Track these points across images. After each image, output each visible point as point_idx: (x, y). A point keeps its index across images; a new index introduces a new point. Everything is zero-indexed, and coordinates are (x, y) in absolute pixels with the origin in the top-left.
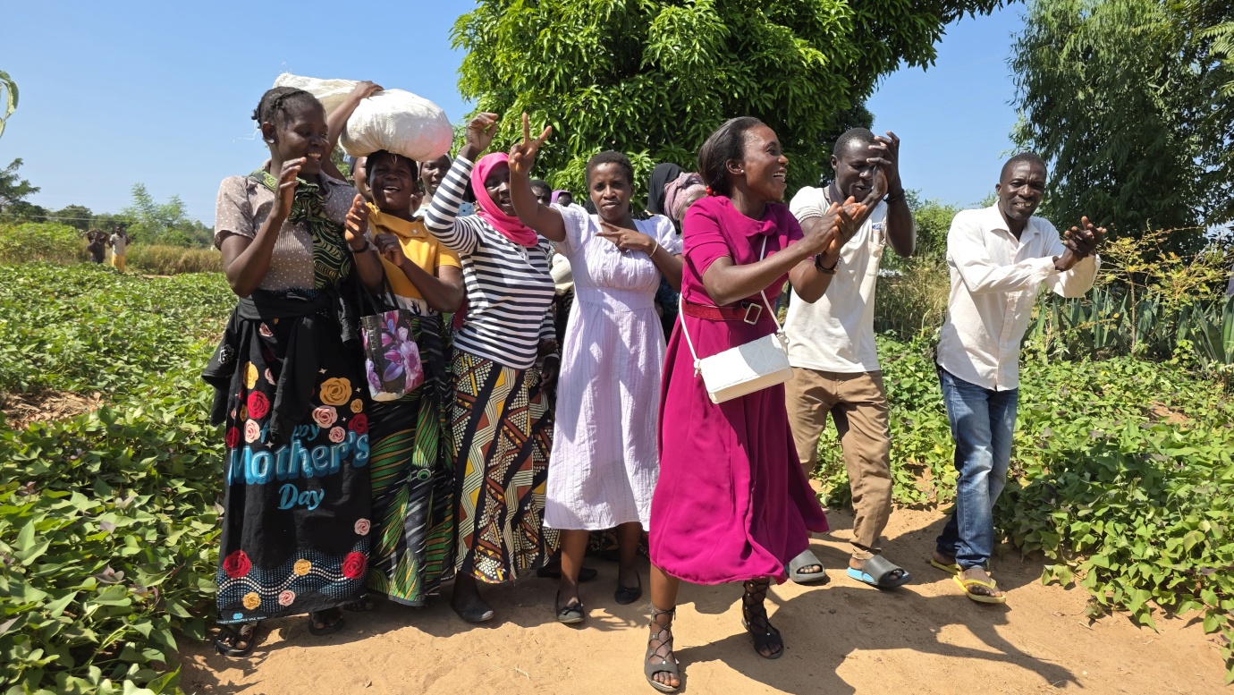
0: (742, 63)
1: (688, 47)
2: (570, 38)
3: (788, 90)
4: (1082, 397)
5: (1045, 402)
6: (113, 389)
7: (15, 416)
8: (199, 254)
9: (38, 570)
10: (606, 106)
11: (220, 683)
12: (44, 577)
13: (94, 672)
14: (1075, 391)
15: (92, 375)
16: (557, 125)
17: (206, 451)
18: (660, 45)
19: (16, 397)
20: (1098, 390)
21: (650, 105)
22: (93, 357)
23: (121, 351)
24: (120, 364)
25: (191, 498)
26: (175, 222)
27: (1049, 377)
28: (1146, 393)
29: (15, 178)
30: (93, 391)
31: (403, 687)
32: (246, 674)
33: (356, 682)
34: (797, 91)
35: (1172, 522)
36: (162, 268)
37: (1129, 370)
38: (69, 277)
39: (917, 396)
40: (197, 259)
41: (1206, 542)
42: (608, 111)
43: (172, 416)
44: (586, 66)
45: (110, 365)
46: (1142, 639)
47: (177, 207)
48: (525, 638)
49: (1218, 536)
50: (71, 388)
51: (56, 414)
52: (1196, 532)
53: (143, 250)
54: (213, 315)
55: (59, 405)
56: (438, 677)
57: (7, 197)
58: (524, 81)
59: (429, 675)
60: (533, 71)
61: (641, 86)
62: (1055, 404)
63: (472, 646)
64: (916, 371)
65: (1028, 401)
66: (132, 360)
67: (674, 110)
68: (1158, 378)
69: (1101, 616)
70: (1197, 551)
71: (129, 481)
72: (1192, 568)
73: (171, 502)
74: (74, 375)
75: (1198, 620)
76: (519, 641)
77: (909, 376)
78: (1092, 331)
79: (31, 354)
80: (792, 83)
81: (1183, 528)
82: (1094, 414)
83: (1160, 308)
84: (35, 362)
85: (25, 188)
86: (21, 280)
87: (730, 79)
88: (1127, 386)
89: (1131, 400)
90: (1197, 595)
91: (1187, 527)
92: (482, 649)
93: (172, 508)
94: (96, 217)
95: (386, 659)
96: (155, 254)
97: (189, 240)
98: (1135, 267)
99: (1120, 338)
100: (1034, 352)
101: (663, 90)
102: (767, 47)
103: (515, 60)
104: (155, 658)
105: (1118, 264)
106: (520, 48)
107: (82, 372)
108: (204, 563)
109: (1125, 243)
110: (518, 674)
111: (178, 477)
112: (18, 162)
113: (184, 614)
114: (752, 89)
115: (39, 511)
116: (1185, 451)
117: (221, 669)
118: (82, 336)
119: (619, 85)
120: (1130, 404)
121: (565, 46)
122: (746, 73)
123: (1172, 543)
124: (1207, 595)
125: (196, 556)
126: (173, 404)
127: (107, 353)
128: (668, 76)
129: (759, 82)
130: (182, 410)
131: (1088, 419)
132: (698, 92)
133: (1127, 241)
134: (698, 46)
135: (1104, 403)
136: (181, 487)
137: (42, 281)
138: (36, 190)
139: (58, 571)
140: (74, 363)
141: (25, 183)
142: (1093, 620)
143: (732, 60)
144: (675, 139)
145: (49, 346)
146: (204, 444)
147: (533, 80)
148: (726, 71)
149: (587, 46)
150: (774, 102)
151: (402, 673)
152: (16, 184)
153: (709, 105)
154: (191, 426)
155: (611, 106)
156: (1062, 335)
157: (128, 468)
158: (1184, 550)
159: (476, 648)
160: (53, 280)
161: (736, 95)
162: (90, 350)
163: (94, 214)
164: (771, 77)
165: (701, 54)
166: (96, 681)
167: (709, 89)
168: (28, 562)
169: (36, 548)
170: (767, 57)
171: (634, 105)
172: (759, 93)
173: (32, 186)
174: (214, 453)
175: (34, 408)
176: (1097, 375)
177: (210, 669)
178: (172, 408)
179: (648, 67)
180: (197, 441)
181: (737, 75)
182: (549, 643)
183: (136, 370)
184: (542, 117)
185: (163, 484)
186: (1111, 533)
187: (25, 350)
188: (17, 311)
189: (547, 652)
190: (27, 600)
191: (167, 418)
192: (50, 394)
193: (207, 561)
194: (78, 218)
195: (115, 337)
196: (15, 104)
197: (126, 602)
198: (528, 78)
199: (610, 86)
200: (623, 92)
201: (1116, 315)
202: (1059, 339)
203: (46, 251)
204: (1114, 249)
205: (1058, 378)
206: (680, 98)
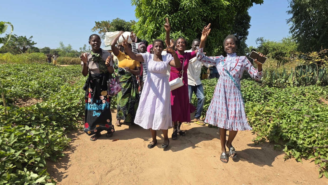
0: (207, 6)
1: (191, 3)
2: (161, 2)
3: (219, 14)
4: (299, 97)
5: (288, 98)
6: (45, 97)
7: (20, 105)
8: (75, 59)
9: (14, 145)
10: (170, 19)
11: (59, 172)
12: (16, 146)
13: (25, 169)
14: (297, 95)
15: (40, 93)
16: (158, 25)
17: (62, 114)
18: (184, 3)
19: (21, 100)
20: (304, 95)
21: (182, 19)
22: (41, 89)
23: (48, 87)
24: (47, 90)
25: (57, 126)
26: (70, 51)
27: (290, 91)
28: (319, 95)
29: (31, 41)
30: (40, 98)
31: (101, 174)
32: (65, 170)
33: (91, 172)
34: (222, 14)
35: (309, 134)
36: (66, 63)
37: (314, 89)
38: (41, 67)
39: (251, 97)
40: (75, 60)
41: (317, 140)
42: (171, 21)
43: (54, 105)
44: (165, 9)
45: (45, 91)
46: (298, 165)
47: (70, 46)
48: (134, 162)
49: (320, 138)
50: (35, 97)
51: (30, 104)
52: (314, 137)
53: (62, 58)
54: (75, 76)
55: (31, 101)
56: (111, 171)
57: (29, 46)
58: (149, 14)
59: (108, 171)
60: (151, 11)
61: (179, 14)
62: (291, 99)
63: (121, 164)
64: (251, 90)
65: (283, 98)
66: (51, 89)
67: (188, 20)
68: (323, 91)
69: (288, 159)
70: (314, 142)
71: (42, 122)
72: (313, 147)
73: (52, 127)
74: (36, 94)
75: (314, 161)
76: (133, 163)
77: (249, 92)
78: (306, 78)
79: (26, 89)
80: (220, 12)
81: (311, 136)
82: (302, 102)
83: (325, 71)
84: (27, 90)
85: (33, 43)
86: (29, 68)
87: (203, 11)
88: (313, 93)
89: (314, 97)
90: (313, 154)
91: (312, 136)
92: (123, 164)
93: (52, 128)
94: (51, 50)
95: (99, 167)
96: (65, 59)
97: (74, 55)
98: (318, 60)
99: (314, 80)
100: (289, 84)
101: (185, 15)
102: (213, 2)
103: (147, 8)
104: (42, 166)
105: (312, 59)
106: (148, 5)
107: (38, 93)
108: (58, 142)
109: (314, 53)
110: (130, 171)
111: (54, 121)
112: (32, 37)
113: (48, 156)
114: (209, 13)
115: (17, 130)
116: (320, 113)
117: (59, 168)
118: (39, 84)
119: (174, 14)
120: (313, 98)
121: (159, 4)
122: (208, 9)
123: (307, 140)
124: (316, 154)
125: (56, 140)
126: (55, 102)
127: (45, 88)
128: (187, 11)
129: (211, 11)
130: (57, 103)
131: (300, 103)
132: (195, 15)
133: (315, 53)
134: (194, 3)
135: (305, 98)
136: (54, 123)
137: (34, 68)
138: (36, 43)
139: (20, 145)
140: (36, 91)
141: (33, 42)
142: (285, 160)
143: (204, 6)
144: (189, 28)
145: (30, 87)
146: (62, 112)
147: (151, 14)
148: (202, 9)
149: (165, 4)
150: (216, 17)
151: (102, 170)
152: (31, 42)
153: (198, 18)
154: (59, 107)
155: (172, 20)
156: (297, 79)
157: (42, 119)
158: (311, 142)
159: (122, 164)
160: (37, 68)
161: (205, 15)
162: (40, 87)
163: (51, 49)
164: (215, 10)
165: (195, 5)
166: (26, 171)
167: (198, 14)
168: (12, 143)
169: (14, 140)
170: (213, 5)
171: (177, 19)
172: (212, 14)
173: (35, 42)
174: (64, 114)
175: (25, 102)
176: (305, 90)
177: (57, 168)
178: (55, 103)
179: (181, 9)
180: (60, 111)
181: (205, 10)
182: (140, 163)
183: (51, 92)
184: (154, 23)
185: (50, 122)
186: (292, 136)
187: (24, 88)
188: (25, 77)
189: (139, 166)
190: (11, 152)
191: (53, 106)
192: (29, 99)
193: (59, 142)
194: (47, 51)
195: (47, 84)
196: (13, 30)
197: (34, 153)
198: (150, 13)
199: (171, 15)
200: (174, 16)
201: (312, 73)
202: (296, 80)
203: (38, 60)
204: (311, 55)
205: (293, 91)
206: (190, 17)
